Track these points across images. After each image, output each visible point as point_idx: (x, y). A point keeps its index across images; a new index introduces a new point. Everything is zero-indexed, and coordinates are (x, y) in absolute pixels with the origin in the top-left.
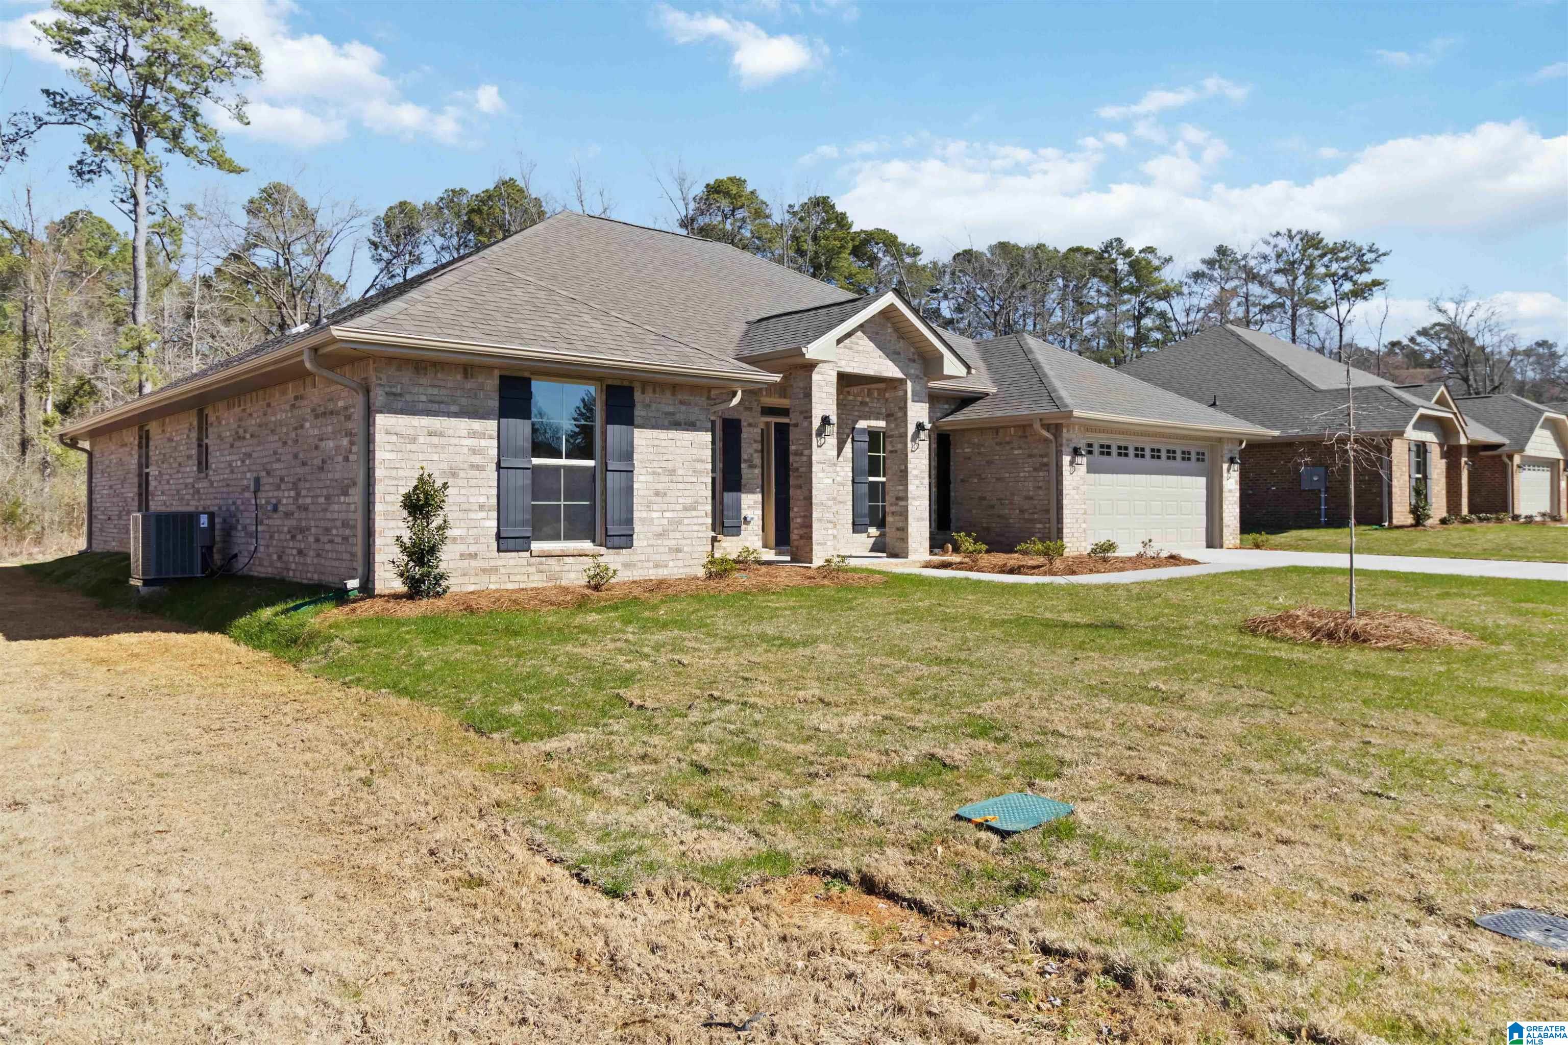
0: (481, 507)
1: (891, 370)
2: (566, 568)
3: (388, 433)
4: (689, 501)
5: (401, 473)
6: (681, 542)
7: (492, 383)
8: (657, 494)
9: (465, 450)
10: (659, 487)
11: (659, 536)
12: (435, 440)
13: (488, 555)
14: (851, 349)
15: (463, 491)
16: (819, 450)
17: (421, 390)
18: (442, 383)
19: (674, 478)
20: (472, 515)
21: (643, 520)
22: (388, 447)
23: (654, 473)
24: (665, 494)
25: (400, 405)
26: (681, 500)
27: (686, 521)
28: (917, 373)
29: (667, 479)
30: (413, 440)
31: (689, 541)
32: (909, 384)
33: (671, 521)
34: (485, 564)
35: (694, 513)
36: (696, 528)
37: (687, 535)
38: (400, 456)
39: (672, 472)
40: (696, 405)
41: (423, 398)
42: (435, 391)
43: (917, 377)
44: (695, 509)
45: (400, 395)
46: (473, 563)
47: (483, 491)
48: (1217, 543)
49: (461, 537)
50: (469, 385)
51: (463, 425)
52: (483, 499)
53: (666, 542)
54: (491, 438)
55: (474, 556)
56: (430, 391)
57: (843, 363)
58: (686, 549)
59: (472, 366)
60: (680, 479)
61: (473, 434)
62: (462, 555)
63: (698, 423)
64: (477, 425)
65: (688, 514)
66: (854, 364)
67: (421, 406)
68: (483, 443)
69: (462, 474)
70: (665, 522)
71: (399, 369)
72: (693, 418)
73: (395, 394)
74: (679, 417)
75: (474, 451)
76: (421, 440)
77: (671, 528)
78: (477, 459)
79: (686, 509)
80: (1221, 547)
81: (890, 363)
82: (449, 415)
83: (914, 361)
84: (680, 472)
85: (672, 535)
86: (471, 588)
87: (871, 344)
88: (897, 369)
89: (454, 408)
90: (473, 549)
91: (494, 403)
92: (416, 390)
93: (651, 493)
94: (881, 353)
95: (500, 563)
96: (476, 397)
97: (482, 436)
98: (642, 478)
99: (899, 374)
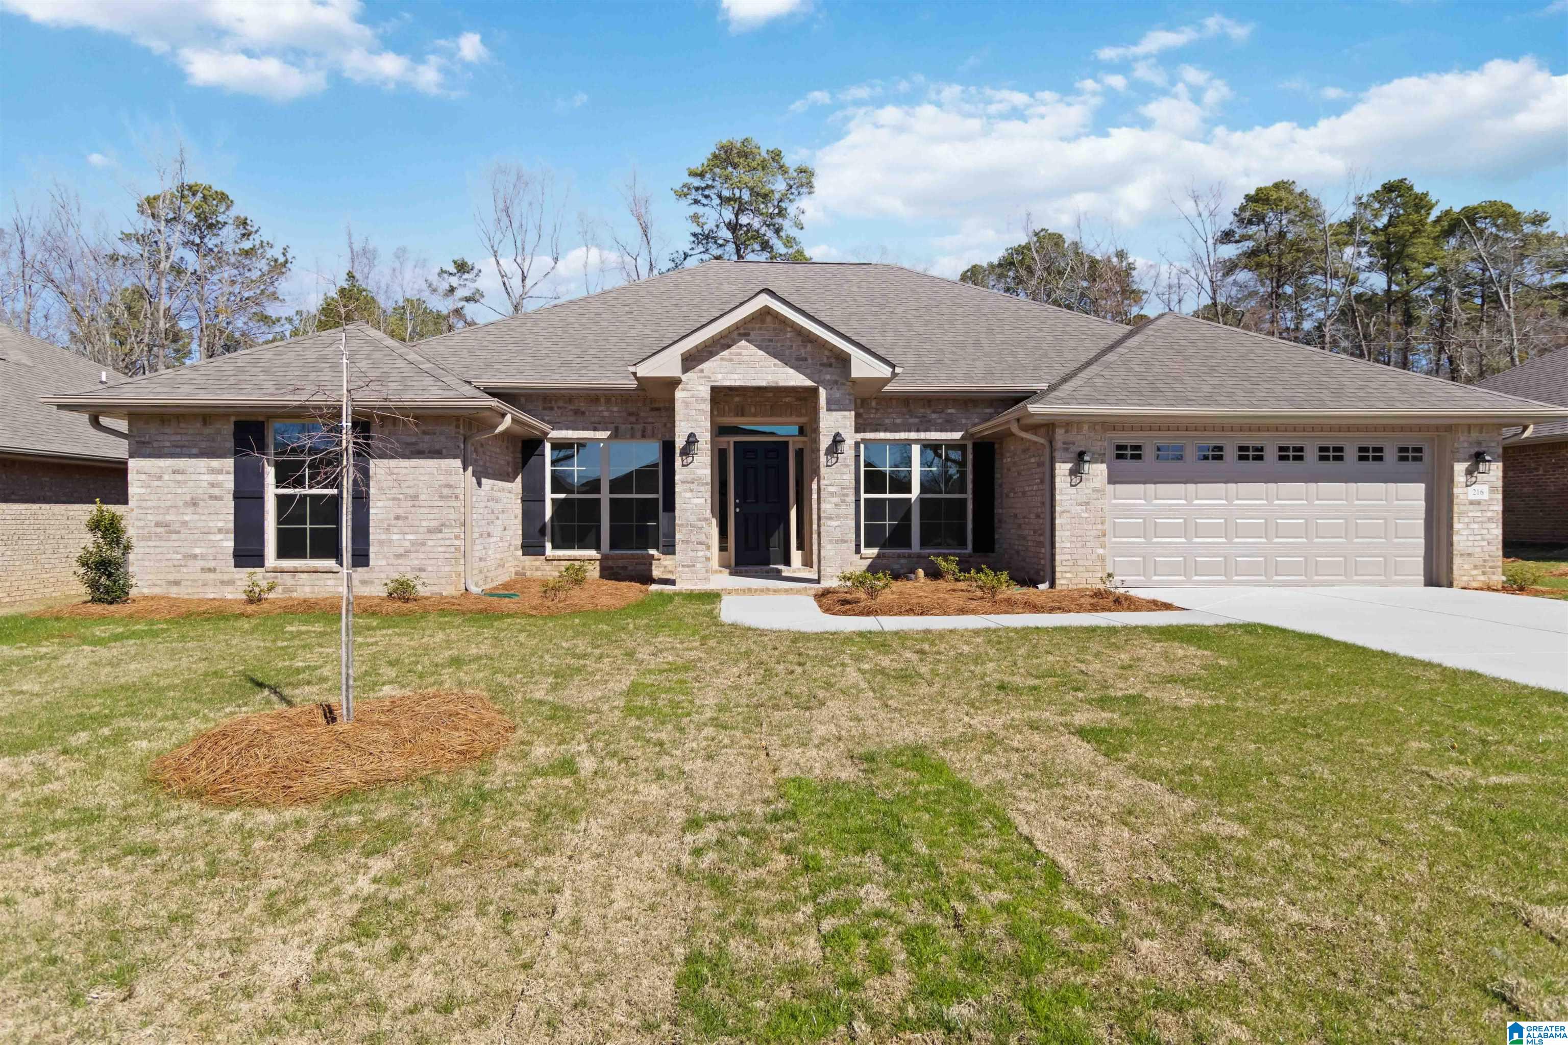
0: (220, 531)
1: (793, 378)
2: (301, 582)
3: (138, 472)
4: (434, 524)
5: (149, 504)
6: (424, 562)
7: (228, 429)
8: (397, 518)
9: (205, 484)
10: (400, 511)
11: (398, 556)
12: (179, 477)
13: (227, 570)
14: (731, 360)
15: (203, 518)
16: (685, 469)
17: (166, 437)
18: (184, 431)
19: (417, 503)
20: (212, 537)
21: (381, 543)
22: (139, 484)
23: (394, 499)
24: (407, 518)
25: (148, 451)
26: (424, 524)
27: (430, 543)
28: (835, 378)
29: (410, 504)
30: (160, 478)
31: (432, 562)
32: (822, 393)
33: (413, 543)
34: (226, 577)
35: (440, 536)
36: (440, 549)
37: (431, 555)
38: (149, 490)
39: (415, 497)
40: (441, 434)
41: (168, 444)
42: (178, 437)
43: (836, 382)
44: (441, 532)
45: (148, 443)
46: (212, 576)
47: (221, 517)
48: (1444, 580)
49: (202, 555)
50: (208, 431)
51: (202, 464)
52: (220, 524)
53: (408, 563)
54: (228, 473)
55: (214, 570)
56: (173, 438)
57: (720, 376)
58: (430, 569)
59: (210, 416)
60: (425, 504)
61: (212, 471)
62: (202, 569)
63: (444, 451)
64: (215, 463)
65: (434, 536)
66: (736, 376)
67: (166, 450)
68: (221, 477)
69: (201, 503)
70: (407, 544)
71: (147, 423)
72: (437, 447)
73: (144, 443)
74: (421, 446)
75: (212, 485)
76: (166, 477)
77: (413, 549)
78: (216, 491)
79: (430, 531)
80: (1451, 585)
81: (791, 371)
82: (190, 456)
83: (830, 365)
84: (422, 497)
85: (413, 555)
86: (211, 596)
87: (761, 353)
88: (802, 377)
89: (195, 451)
90: (212, 564)
91: (230, 444)
92: (161, 438)
93: (392, 516)
94: (777, 361)
95: (237, 576)
96: (214, 440)
97: (220, 472)
98: (379, 504)
99: (808, 383)
